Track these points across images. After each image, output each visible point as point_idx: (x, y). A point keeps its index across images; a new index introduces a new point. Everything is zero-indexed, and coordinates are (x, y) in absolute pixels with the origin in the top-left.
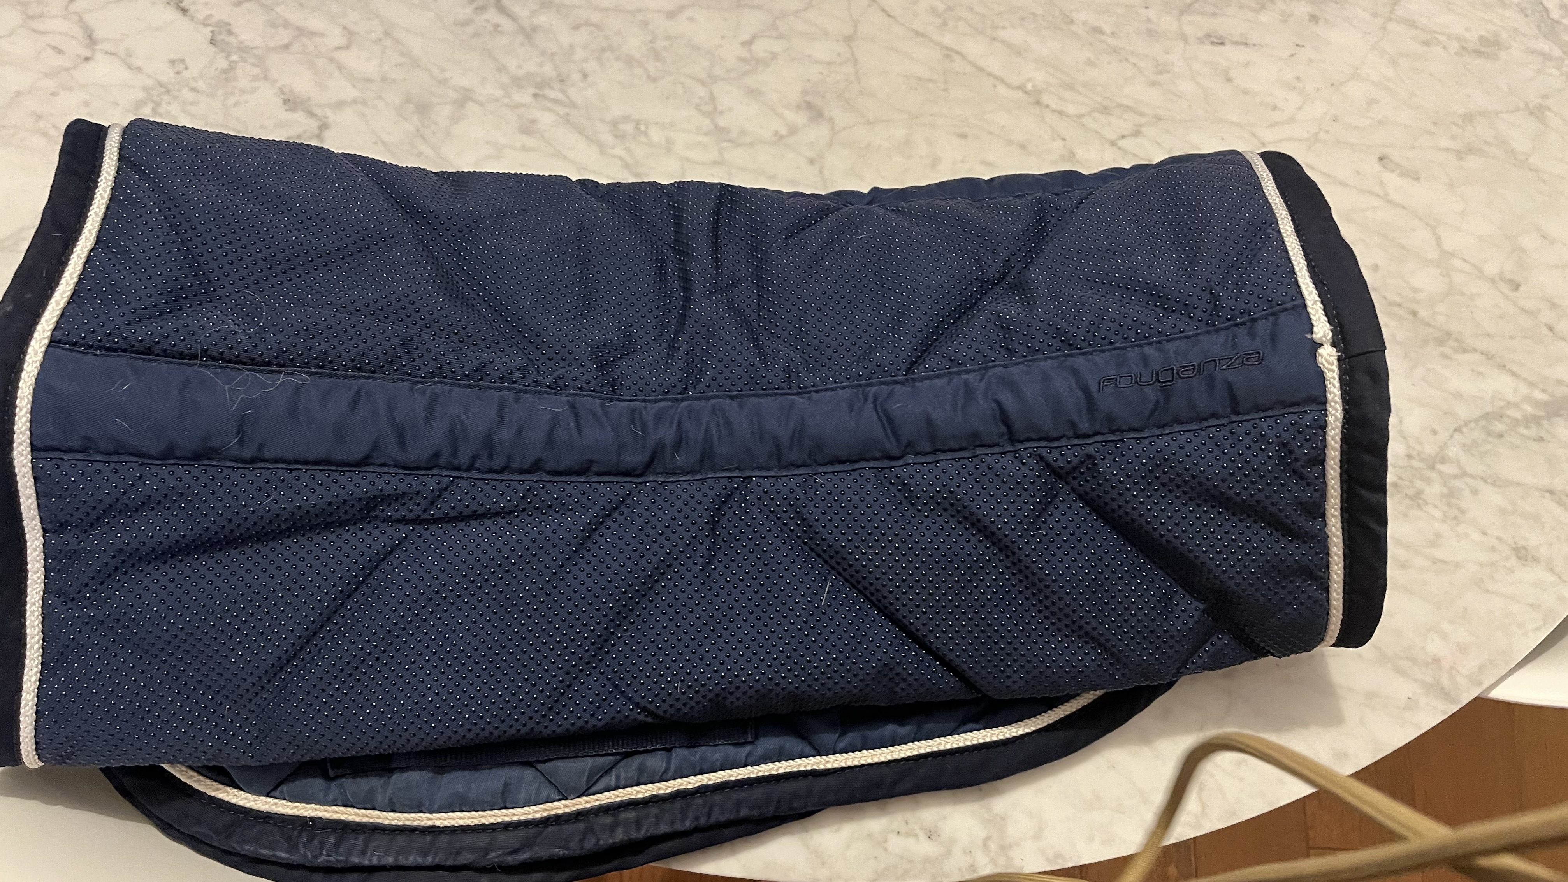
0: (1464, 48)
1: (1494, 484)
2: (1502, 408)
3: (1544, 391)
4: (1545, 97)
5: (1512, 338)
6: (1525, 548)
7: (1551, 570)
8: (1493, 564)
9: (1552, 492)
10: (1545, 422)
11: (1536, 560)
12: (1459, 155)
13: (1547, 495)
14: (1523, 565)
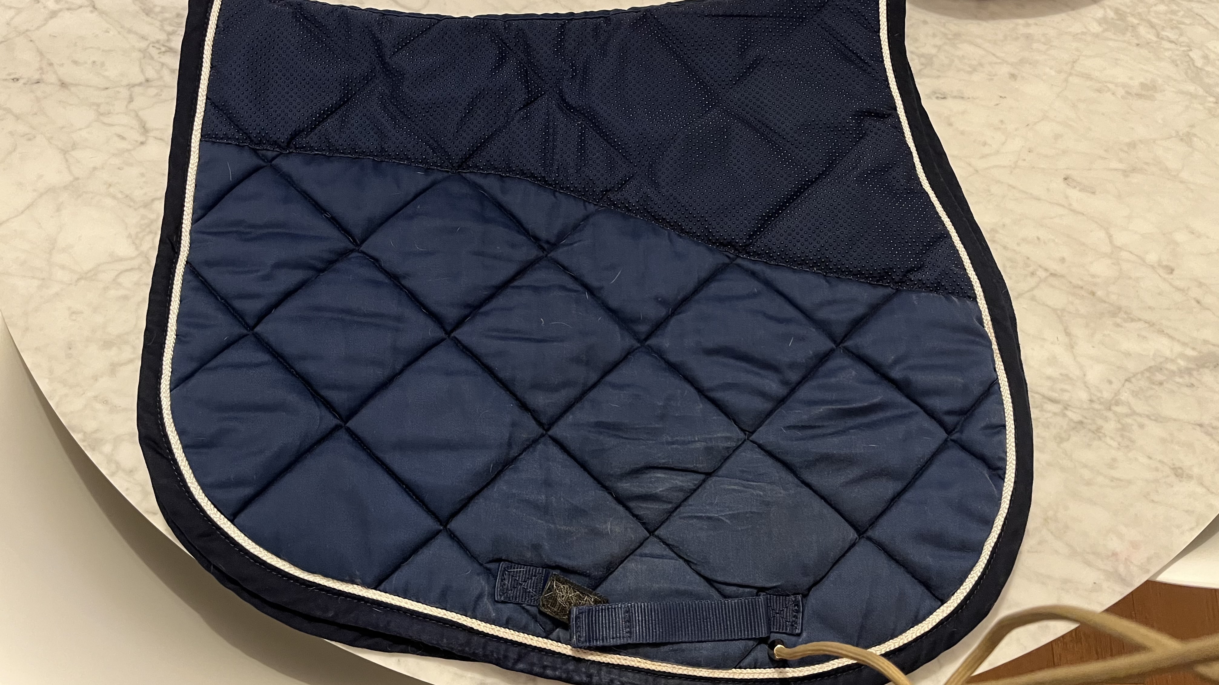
0: (1128, 93)
1: (1156, 420)
2: (1161, 363)
3: (1194, 349)
4: (1192, 126)
5: (1169, 309)
6: (1180, 468)
7: (1202, 484)
8: (1156, 481)
9: (1201, 425)
10: (1195, 373)
11: (1190, 477)
12: (1126, 173)
13: (1198, 428)
14: (1180, 481)
